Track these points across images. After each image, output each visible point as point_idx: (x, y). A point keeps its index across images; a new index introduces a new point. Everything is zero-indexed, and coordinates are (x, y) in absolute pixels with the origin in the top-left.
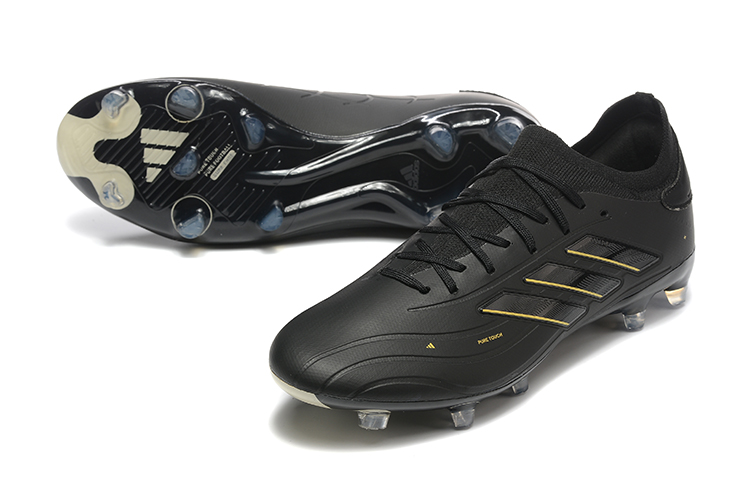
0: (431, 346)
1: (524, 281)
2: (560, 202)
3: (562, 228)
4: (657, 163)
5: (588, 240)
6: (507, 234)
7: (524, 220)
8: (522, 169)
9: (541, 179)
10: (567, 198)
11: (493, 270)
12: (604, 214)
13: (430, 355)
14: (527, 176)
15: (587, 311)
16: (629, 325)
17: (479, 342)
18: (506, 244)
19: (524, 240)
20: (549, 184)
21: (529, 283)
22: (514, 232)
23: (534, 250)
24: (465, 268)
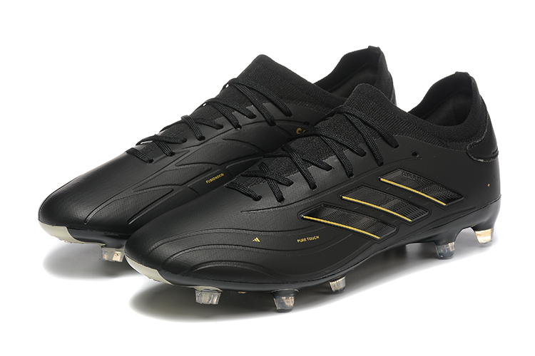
0: (257, 240)
1: (341, 198)
2: (378, 141)
3: (377, 160)
4: (466, 122)
5: (399, 173)
6: (332, 160)
7: (347, 152)
8: (351, 114)
9: (365, 123)
10: (384, 138)
11: (315, 187)
12: (415, 154)
13: (256, 246)
14: (355, 120)
15: (397, 231)
16: (440, 254)
17: (298, 241)
18: (329, 168)
19: (344, 167)
20: (371, 127)
21: (344, 199)
22: (337, 160)
23: (352, 175)
24: (293, 183)
